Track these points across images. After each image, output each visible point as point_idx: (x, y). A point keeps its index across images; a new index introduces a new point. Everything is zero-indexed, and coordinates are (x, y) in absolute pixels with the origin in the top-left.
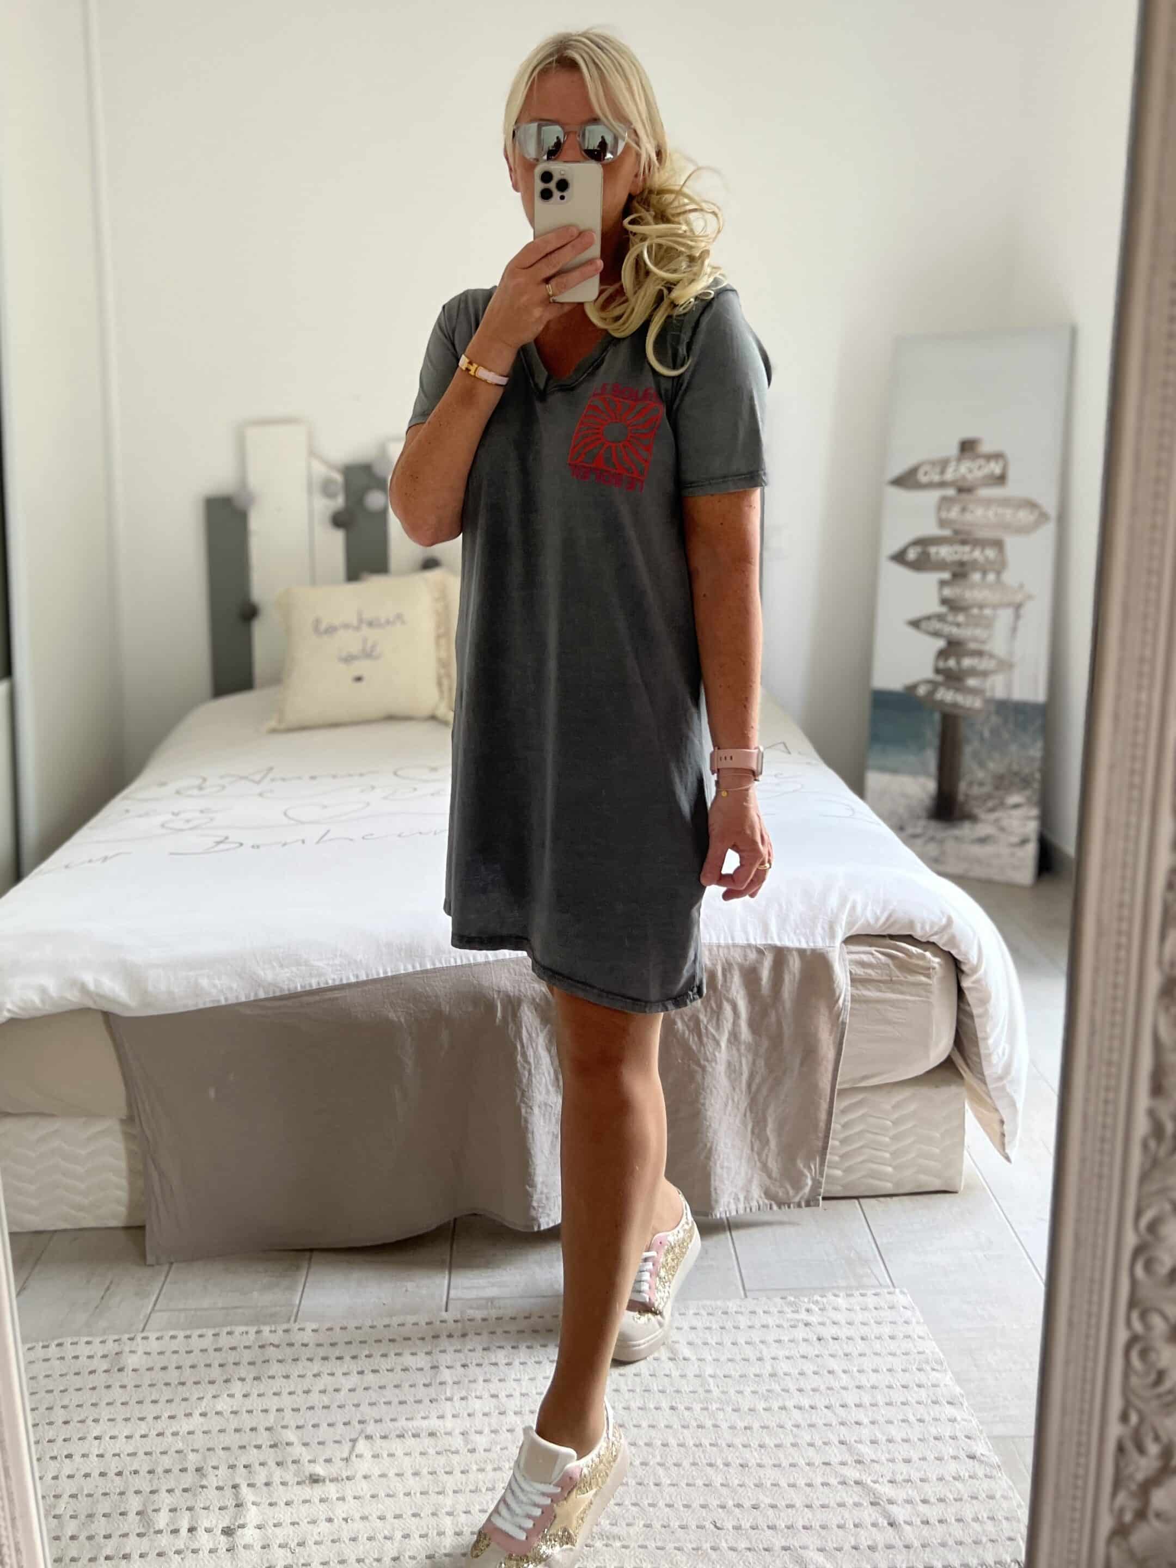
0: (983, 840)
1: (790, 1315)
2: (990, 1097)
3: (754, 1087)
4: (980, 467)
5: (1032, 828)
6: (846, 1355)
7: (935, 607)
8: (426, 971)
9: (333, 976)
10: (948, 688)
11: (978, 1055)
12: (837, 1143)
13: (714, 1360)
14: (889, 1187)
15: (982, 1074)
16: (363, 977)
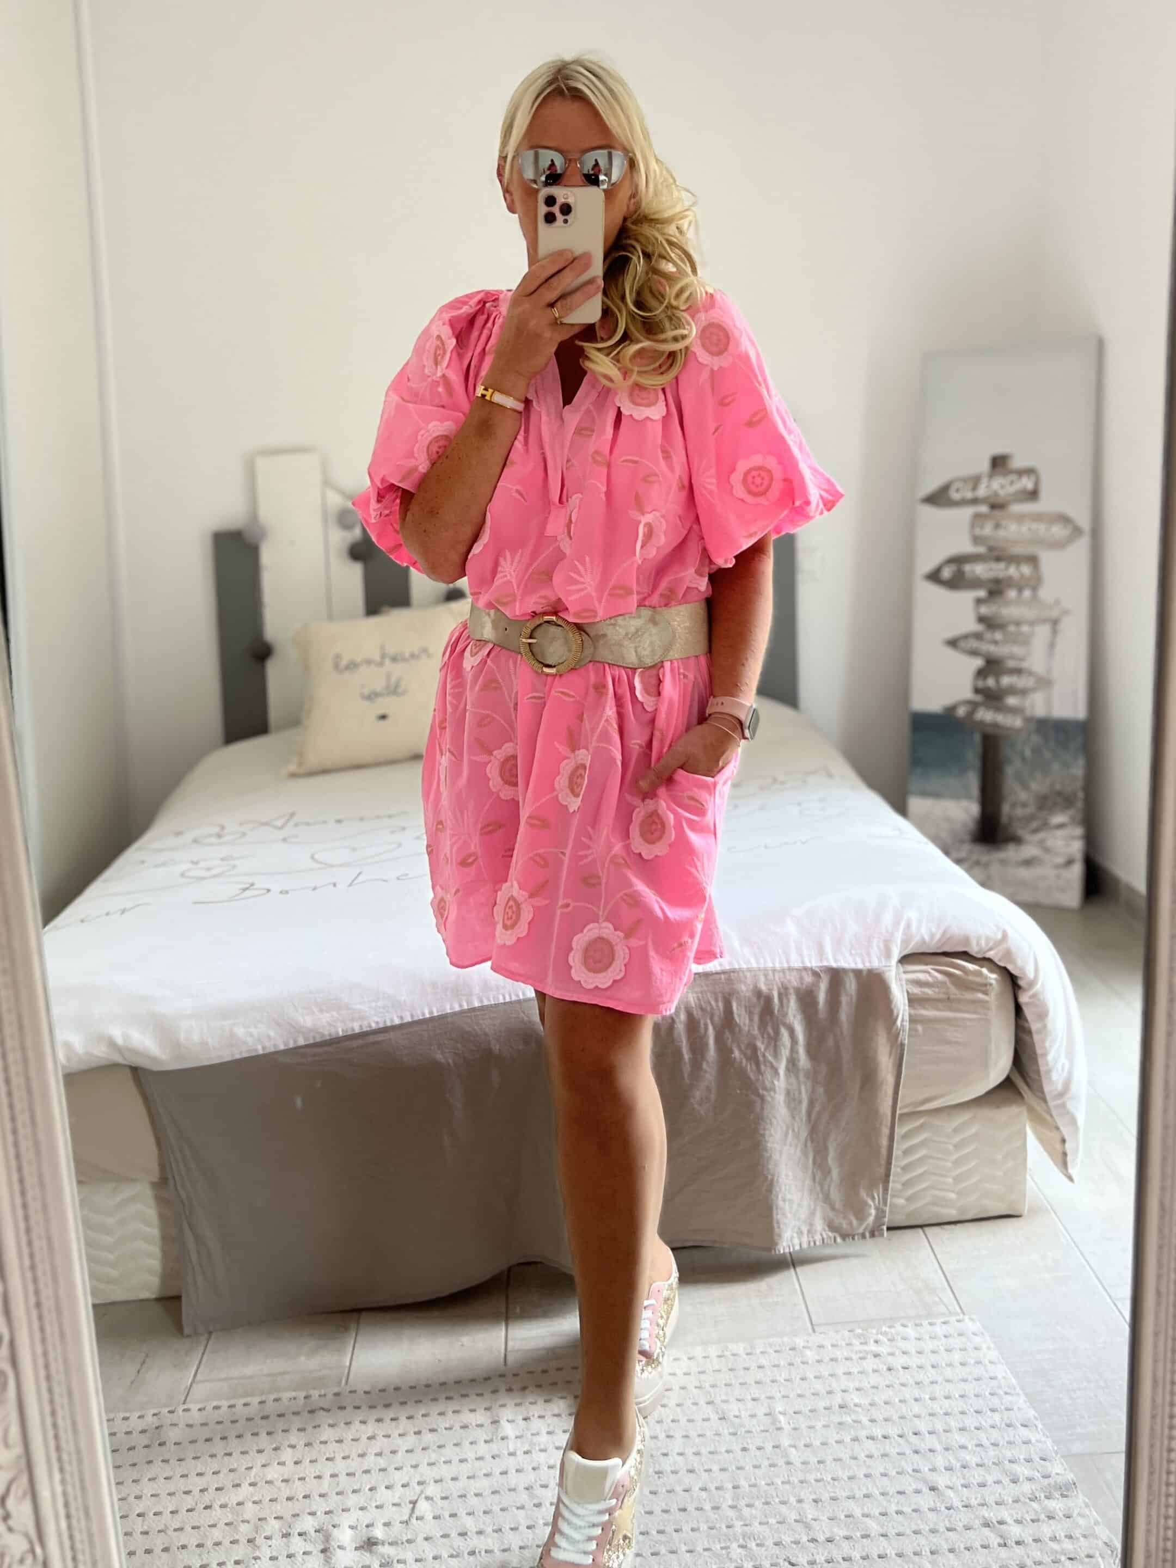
0: (1028, 863)
1: (858, 1347)
2: (1051, 1116)
3: (813, 1116)
4: (1012, 483)
5: (1076, 848)
6: (917, 1383)
7: (971, 625)
8: (474, 1009)
9: (376, 1019)
10: (988, 707)
11: (1038, 1072)
12: (899, 1170)
13: (784, 1397)
14: (953, 1214)
15: (1043, 1092)
16: (408, 1019)
